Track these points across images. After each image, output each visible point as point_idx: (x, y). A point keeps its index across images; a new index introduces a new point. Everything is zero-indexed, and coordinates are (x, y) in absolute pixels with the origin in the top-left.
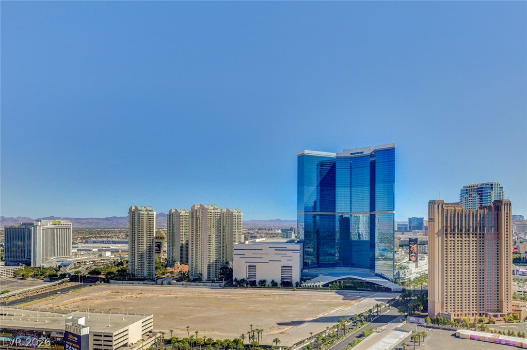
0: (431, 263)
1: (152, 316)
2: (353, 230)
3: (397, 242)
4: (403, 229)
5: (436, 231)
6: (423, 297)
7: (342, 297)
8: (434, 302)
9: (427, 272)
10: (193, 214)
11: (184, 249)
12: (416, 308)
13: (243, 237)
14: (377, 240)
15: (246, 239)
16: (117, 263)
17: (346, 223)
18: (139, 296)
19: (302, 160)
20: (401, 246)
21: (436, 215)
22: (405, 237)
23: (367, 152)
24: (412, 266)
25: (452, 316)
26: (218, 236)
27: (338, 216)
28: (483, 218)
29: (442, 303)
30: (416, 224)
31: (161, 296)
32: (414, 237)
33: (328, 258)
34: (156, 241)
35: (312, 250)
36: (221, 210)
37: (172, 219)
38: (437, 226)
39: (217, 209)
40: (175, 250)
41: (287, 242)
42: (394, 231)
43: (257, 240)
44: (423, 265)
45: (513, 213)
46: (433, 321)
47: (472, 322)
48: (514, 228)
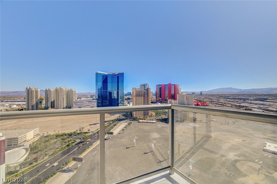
0: (133, 104)
1: (38, 128)
2: (112, 96)
3: (124, 99)
4: (126, 95)
5: (134, 95)
6: (131, 113)
7: (109, 115)
8: (134, 114)
10: (56, 90)
11: (53, 103)
12: (129, 116)
13: (76, 98)
14: (119, 98)
15: (78, 99)
16: (20, 109)
17: (110, 93)
18: (31, 121)
19: (97, 74)
20: (125, 100)
21: (134, 91)
22: (127, 97)
23: (116, 73)
24: (128, 105)
25: (138, 117)
26: (67, 98)
27: (108, 91)
28: (145, 92)
29: (136, 114)
30: (129, 94)
31: (42, 120)
32: (129, 97)
33: (105, 104)
34: (40, 100)
35: (100, 102)
36: (68, 89)
37: (47, 92)
38: (134, 94)
39: (66, 89)
40: (48, 103)
41: (92, 99)
42: (124, 96)
43: (82, 99)
44: (131, 105)
45: (151, 91)
46: (133, 119)
47: (142, 118)
48: (151, 95)
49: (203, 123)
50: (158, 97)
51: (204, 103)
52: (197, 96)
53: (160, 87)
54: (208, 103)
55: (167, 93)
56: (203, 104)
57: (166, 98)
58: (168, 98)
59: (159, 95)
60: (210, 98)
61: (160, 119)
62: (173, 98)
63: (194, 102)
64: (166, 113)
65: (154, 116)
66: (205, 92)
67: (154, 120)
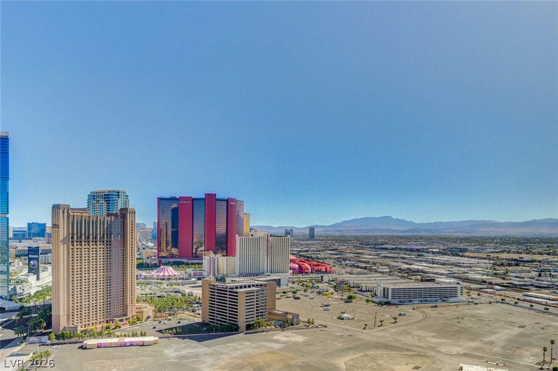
0: (55, 274)
3: (12, 252)
4: (20, 236)
5: (61, 238)
6: (47, 312)
8: (59, 316)
9: (50, 284)
12: (37, 325)
20: (18, 256)
21: (61, 221)
22: (23, 245)
24: (32, 279)
25: (79, 329)
28: (110, 226)
29: (68, 315)
30: (37, 230)
32: (35, 246)
38: (63, 232)
42: (8, 239)
44: (46, 277)
45: (137, 222)
46: (57, 337)
47: (99, 330)
48: (138, 236)
49: (317, 327)
50: (167, 244)
51: (319, 265)
52: (301, 240)
53: (175, 206)
54: (331, 262)
55: (199, 230)
56: (316, 268)
57: (196, 249)
58: (202, 248)
59: (170, 239)
60: (336, 249)
61: (171, 329)
62: (222, 249)
63: (292, 261)
64: (198, 303)
65: (148, 318)
66: (323, 229)
67: (150, 335)
